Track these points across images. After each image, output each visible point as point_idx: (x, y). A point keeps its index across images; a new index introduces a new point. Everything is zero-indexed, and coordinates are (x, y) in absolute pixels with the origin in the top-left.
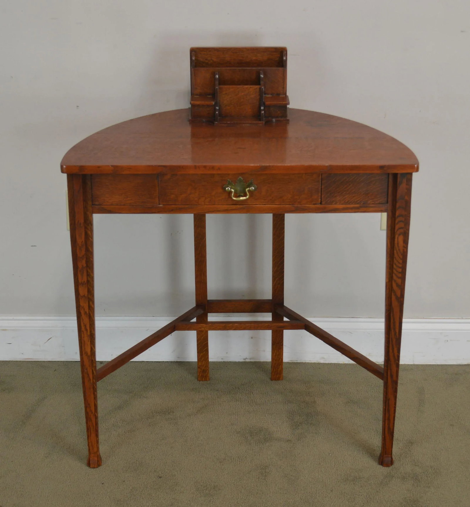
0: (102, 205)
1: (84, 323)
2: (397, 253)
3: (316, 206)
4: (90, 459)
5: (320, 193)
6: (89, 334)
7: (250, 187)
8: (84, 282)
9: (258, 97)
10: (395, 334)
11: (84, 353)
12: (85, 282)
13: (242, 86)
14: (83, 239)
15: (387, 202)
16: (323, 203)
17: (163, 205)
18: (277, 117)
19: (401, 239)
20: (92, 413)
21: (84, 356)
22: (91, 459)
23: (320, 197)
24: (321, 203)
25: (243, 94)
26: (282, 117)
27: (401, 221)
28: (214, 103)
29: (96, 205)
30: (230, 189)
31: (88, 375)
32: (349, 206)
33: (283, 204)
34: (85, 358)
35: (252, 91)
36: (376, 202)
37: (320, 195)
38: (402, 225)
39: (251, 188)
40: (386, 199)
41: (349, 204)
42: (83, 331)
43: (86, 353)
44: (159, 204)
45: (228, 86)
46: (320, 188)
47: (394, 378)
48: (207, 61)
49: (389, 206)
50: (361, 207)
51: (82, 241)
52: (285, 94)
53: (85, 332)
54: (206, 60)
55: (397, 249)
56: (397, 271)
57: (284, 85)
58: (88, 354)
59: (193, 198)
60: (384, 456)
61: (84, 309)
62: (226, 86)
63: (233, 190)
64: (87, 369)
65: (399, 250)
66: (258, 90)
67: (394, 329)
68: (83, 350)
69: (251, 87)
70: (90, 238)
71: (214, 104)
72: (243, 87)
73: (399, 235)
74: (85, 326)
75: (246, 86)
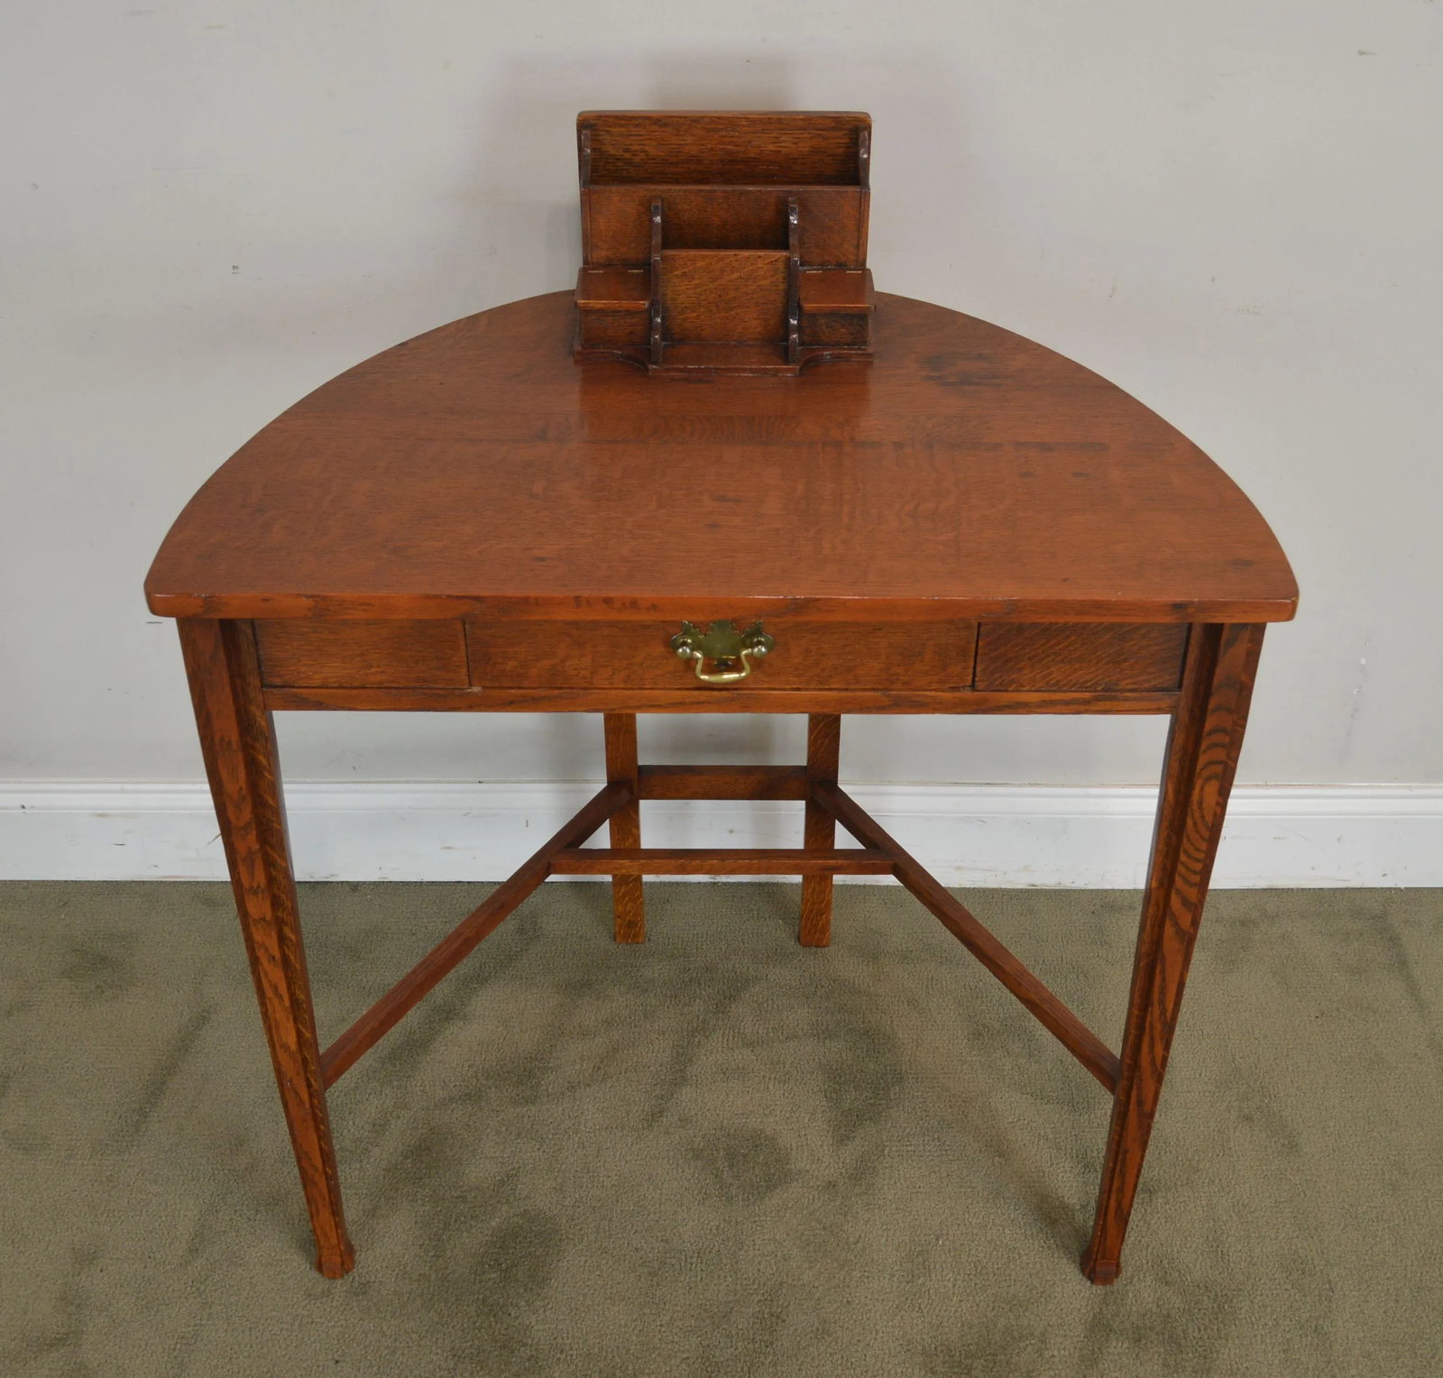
0: (294, 687)
1: (270, 981)
2: (1195, 824)
3: (957, 694)
4: (320, 1260)
5: (973, 659)
6: (287, 1003)
7: (752, 648)
8: (259, 886)
9: (782, 286)
10: (1164, 1012)
11: (277, 1045)
12: (262, 886)
13: (731, 253)
14: (243, 783)
15: (1180, 686)
16: (980, 685)
17: (484, 687)
18: (837, 344)
19: (1212, 789)
20: (316, 1170)
21: (280, 1052)
22: (323, 1259)
23: (971, 670)
24: (973, 687)
25: (736, 275)
26: (851, 344)
27: (1216, 745)
28: (646, 304)
29: (275, 687)
30: (688, 651)
31: (296, 1093)
32: (1058, 696)
33: (856, 687)
34: (283, 1057)
35: (762, 265)
36: (1146, 685)
37: (972, 664)
38: (1220, 754)
39: (756, 650)
40: (1176, 677)
41: (1060, 690)
42: (270, 999)
43: (286, 1047)
44: (471, 685)
45: (692, 253)
46: (974, 646)
47: (1147, 1109)
48: (627, 156)
49: (1184, 697)
50: (1097, 699)
51: (241, 789)
52: (861, 264)
53: (276, 1001)
54: (627, 151)
55: (1197, 814)
56: (1188, 869)
57: (859, 240)
58: (289, 1047)
59: (575, 669)
60: (1098, 1262)
61: (267, 950)
62: (684, 253)
63: (699, 655)
64: (291, 1081)
65: (1203, 817)
66: (781, 265)
67: (1162, 1002)
68: (275, 1040)
69: (760, 257)
70: (266, 774)
71: (647, 306)
72: (736, 255)
73: (1208, 779)
74: (276, 988)
75: (746, 253)
